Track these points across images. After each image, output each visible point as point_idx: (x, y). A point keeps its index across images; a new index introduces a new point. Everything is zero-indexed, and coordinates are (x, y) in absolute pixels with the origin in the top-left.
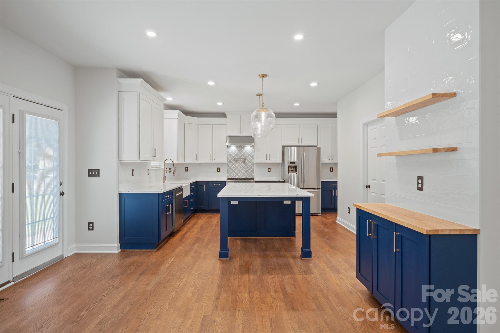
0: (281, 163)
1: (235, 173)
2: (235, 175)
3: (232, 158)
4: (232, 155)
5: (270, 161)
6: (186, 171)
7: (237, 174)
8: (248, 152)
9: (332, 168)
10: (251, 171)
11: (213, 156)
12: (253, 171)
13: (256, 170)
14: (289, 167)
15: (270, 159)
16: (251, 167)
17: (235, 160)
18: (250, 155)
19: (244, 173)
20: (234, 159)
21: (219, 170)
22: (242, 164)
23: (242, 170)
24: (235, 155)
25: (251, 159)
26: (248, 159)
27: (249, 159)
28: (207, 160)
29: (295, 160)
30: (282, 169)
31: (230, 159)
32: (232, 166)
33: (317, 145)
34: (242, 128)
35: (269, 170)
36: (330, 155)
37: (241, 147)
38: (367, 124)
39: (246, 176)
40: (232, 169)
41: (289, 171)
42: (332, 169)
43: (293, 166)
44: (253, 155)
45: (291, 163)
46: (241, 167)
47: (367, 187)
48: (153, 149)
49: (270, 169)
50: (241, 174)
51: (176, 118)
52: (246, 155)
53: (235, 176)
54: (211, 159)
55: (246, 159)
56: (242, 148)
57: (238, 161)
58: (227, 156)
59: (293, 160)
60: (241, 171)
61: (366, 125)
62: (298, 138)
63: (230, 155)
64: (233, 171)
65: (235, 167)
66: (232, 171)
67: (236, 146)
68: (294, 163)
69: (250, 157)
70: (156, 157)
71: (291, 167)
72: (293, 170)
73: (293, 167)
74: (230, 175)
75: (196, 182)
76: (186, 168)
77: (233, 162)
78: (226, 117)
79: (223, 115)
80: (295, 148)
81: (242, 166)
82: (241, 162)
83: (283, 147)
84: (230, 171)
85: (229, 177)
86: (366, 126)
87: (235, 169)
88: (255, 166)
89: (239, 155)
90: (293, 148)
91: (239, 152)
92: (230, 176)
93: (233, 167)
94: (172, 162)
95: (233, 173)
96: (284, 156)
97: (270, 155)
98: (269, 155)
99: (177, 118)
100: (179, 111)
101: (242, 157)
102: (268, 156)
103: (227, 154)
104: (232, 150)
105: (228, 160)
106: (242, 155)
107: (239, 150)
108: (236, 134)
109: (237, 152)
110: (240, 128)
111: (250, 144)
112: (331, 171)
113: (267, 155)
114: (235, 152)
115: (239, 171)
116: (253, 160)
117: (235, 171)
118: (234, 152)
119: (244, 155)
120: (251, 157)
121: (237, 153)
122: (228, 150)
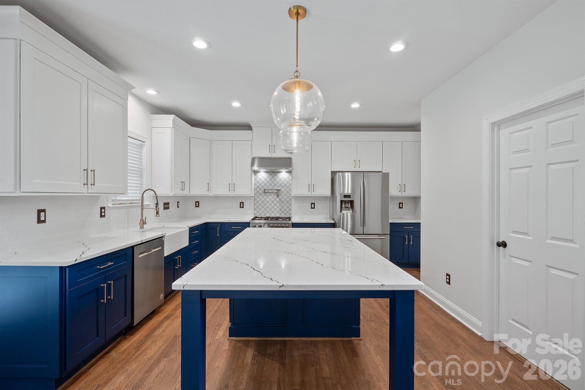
0: (330, 196)
1: (265, 209)
2: (265, 212)
3: (260, 189)
4: (260, 185)
5: (314, 194)
6: (196, 206)
7: (268, 212)
8: (283, 180)
9: (401, 203)
10: (288, 207)
11: (232, 186)
12: (290, 207)
13: (295, 206)
14: (342, 202)
15: (314, 191)
16: (288, 202)
17: (265, 192)
18: (285, 185)
19: (278, 209)
20: (263, 189)
21: (242, 205)
22: (275, 197)
23: (275, 205)
24: (265, 185)
25: (288, 190)
26: (283, 190)
27: (285, 190)
28: (223, 191)
29: (350, 192)
30: (331, 205)
31: (258, 189)
32: (260, 199)
33: (382, 171)
34: (274, 146)
35: (313, 206)
36: (400, 185)
37: (273, 173)
38: (499, 124)
39: (280, 214)
40: (260, 204)
41: (343, 209)
42: (401, 205)
43: (348, 201)
44: (290, 185)
45: (345, 196)
46: (273, 202)
47: (499, 245)
48: (84, 170)
49: (314, 204)
50: (273, 212)
51: (170, 128)
52: (280, 185)
53: (265, 214)
54: (230, 191)
55: (280, 190)
56: (276, 175)
57: (270, 193)
58: (253, 186)
59: (346, 192)
60: (273, 207)
61: (497, 125)
62: (355, 160)
63: (258, 184)
64: (263, 207)
65: (265, 202)
66: (260, 207)
67: (267, 172)
68: (349, 196)
69: (285, 187)
70: (94, 185)
71: (345, 202)
72: (348, 207)
73: (348, 203)
74: (258, 212)
75: (206, 224)
76: (196, 202)
77: (263, 194)
78: (251, 130)
79: (248, 127)
80: (350, 173)
81: (275, 199)
82: (273, 194)
83: (334, 173)
84: (258, 207)
85: (257, 216)
86: (496, 128)
87: (266, 204)
88: (293, 200)
89: (270, 184)
90: (346, 173)
91: (271, 180)
92: (258, 214)
93: (263, 202)
94: (155, 195)
95: (263, 209)
96: (334, 186)
97: (314, 184)
98: (312, 184)
99: (172, 127)
100: (174, 115)
101: (275, 187)
102: (311, 187)
103: (253, 183)
104: (260, 177)
105: (256, 192)
106: (275, 185)
107: (271, 177)
108: (266, 154)
109: (268, 180)
110: (271, 146)
111: (285, 169)
112: (400, 208)
113: (309, 184)
114: (265, 180)
115: (270, 207)
116: (290, 192)
117: (265, 207)
118: (263, 179)
119: (278, 185)
120: (288, 187)
121: (268, 182)
122: (256, 177)
